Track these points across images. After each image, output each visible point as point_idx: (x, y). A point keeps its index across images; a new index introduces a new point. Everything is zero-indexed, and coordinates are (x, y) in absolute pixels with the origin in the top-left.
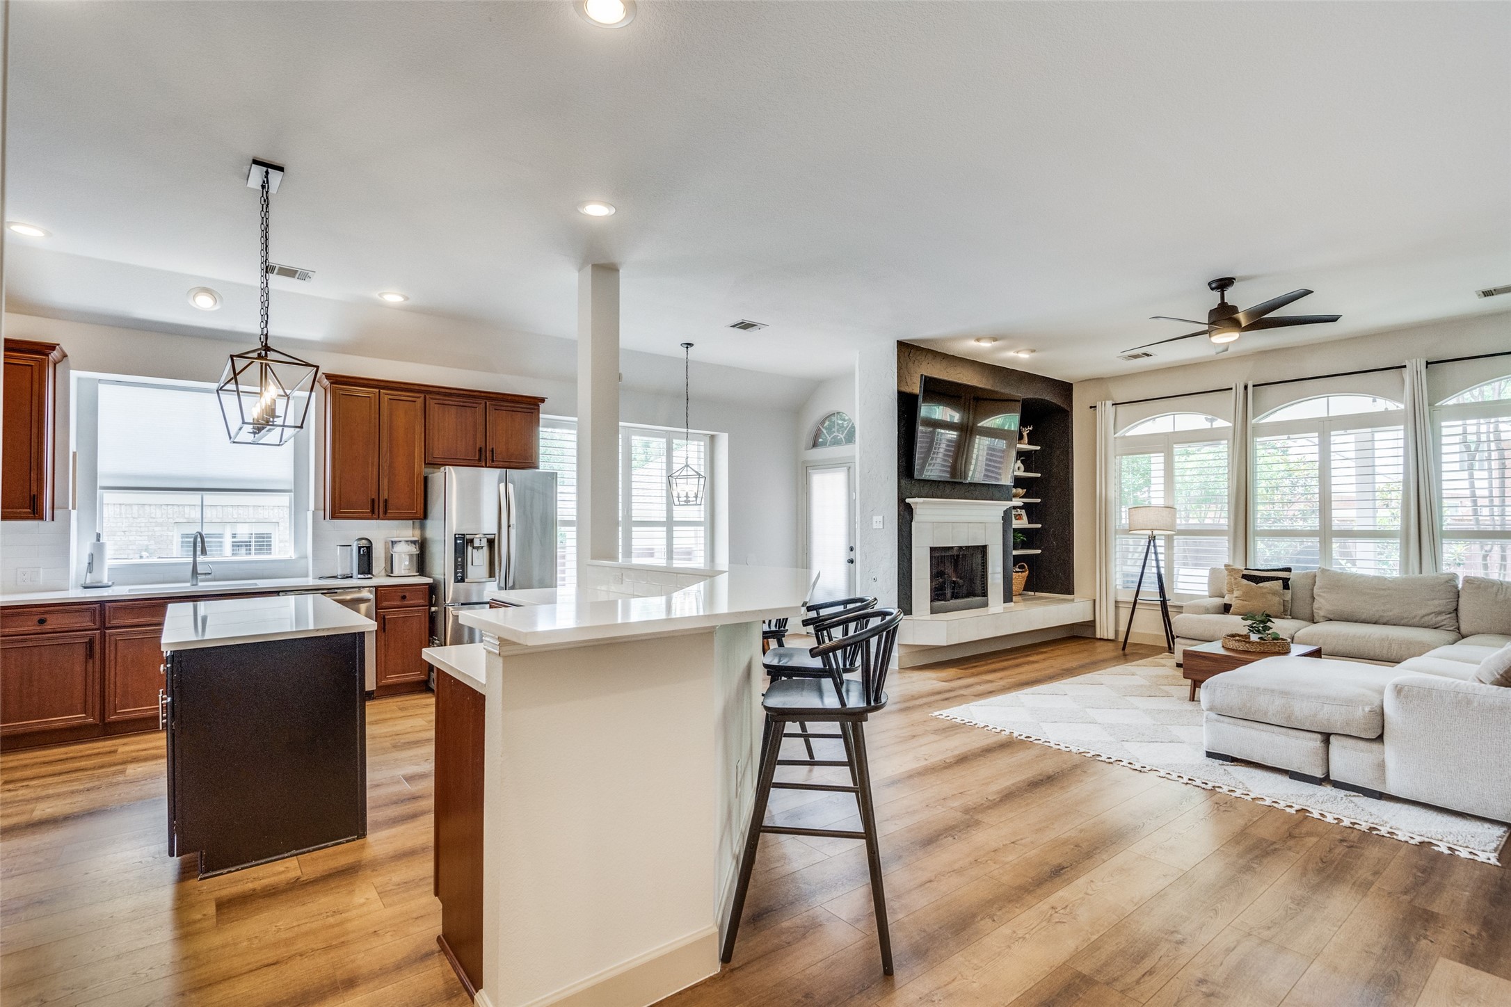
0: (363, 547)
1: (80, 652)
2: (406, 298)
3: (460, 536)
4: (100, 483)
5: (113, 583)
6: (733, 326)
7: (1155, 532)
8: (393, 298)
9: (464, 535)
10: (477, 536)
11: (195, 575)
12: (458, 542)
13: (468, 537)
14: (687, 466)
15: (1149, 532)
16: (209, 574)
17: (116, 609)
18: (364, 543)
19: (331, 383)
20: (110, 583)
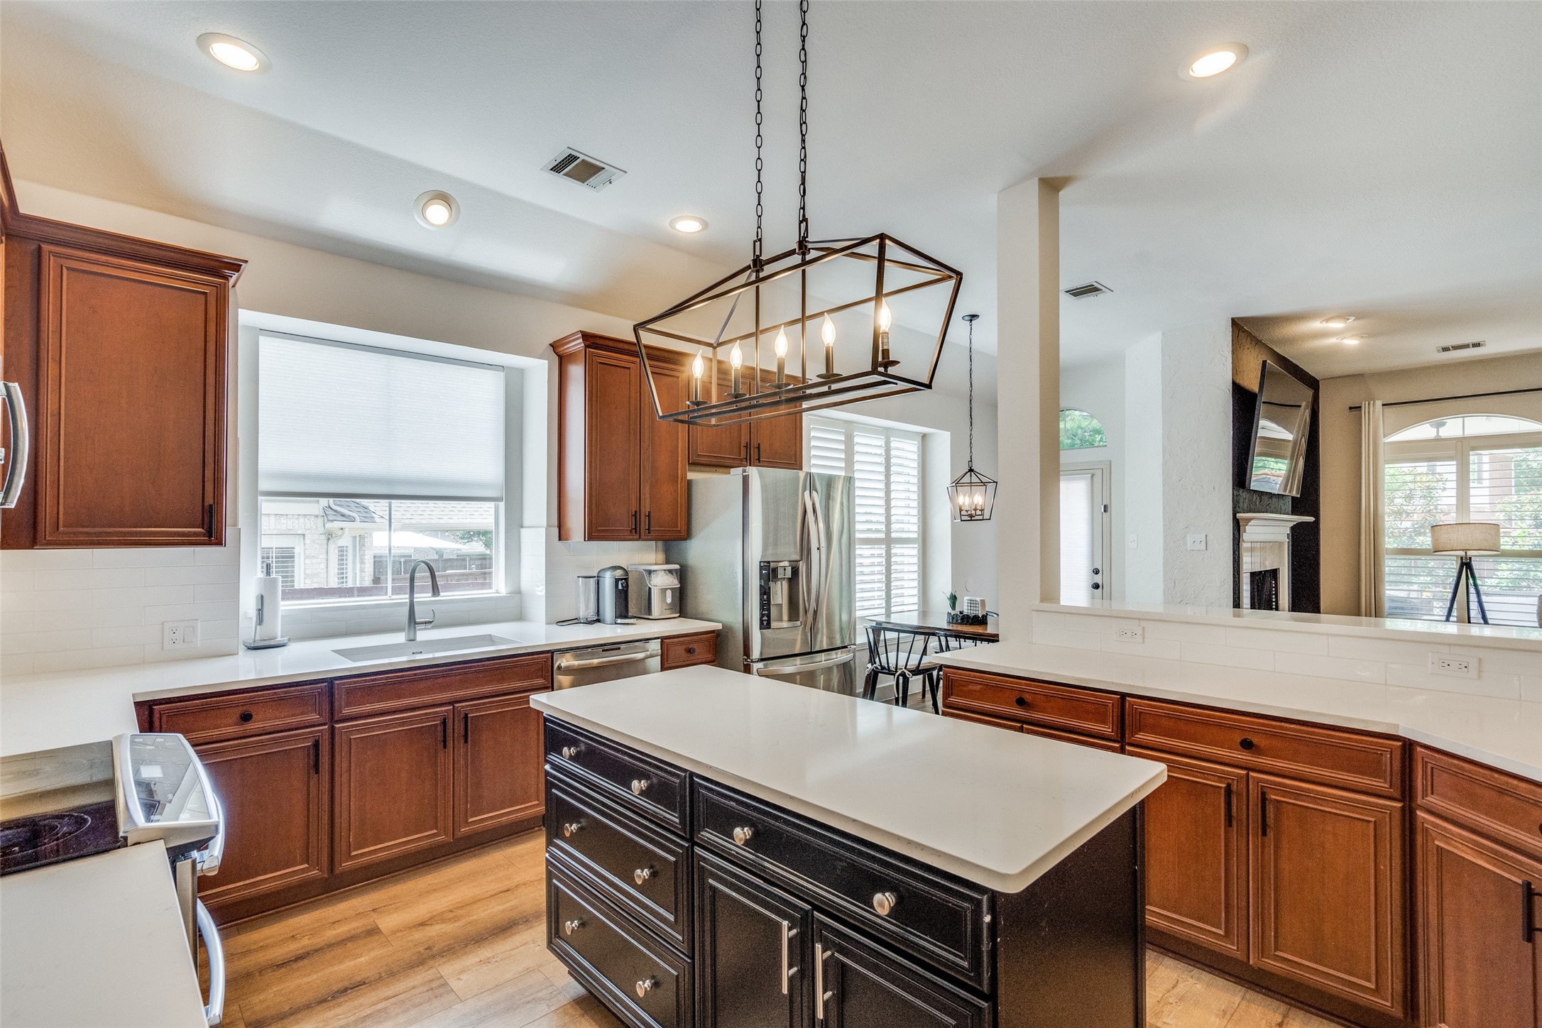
0: (622, 579)
1: (300, 764)
2: (705, 225)
3: (766, 564)
4: (264, 485)
5: (289, 640)
6: (1067, 292)
7: (1470, 553)
8: (688, 227)
9: (769, 562)
10: (782, 564)
11: (412, 624)
12: (764, 572)
13: (772, 565)
14: (971, 470)
15: (1462, 553)
16: (431, 622)
17: (350, 692)
18: (619, 573)
19: (586, 347)
20: (285, 639)
